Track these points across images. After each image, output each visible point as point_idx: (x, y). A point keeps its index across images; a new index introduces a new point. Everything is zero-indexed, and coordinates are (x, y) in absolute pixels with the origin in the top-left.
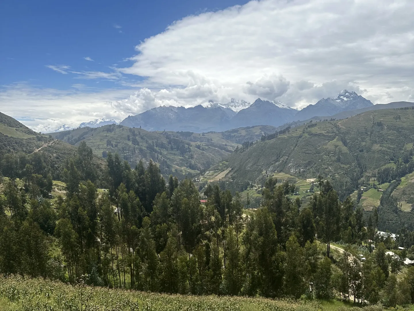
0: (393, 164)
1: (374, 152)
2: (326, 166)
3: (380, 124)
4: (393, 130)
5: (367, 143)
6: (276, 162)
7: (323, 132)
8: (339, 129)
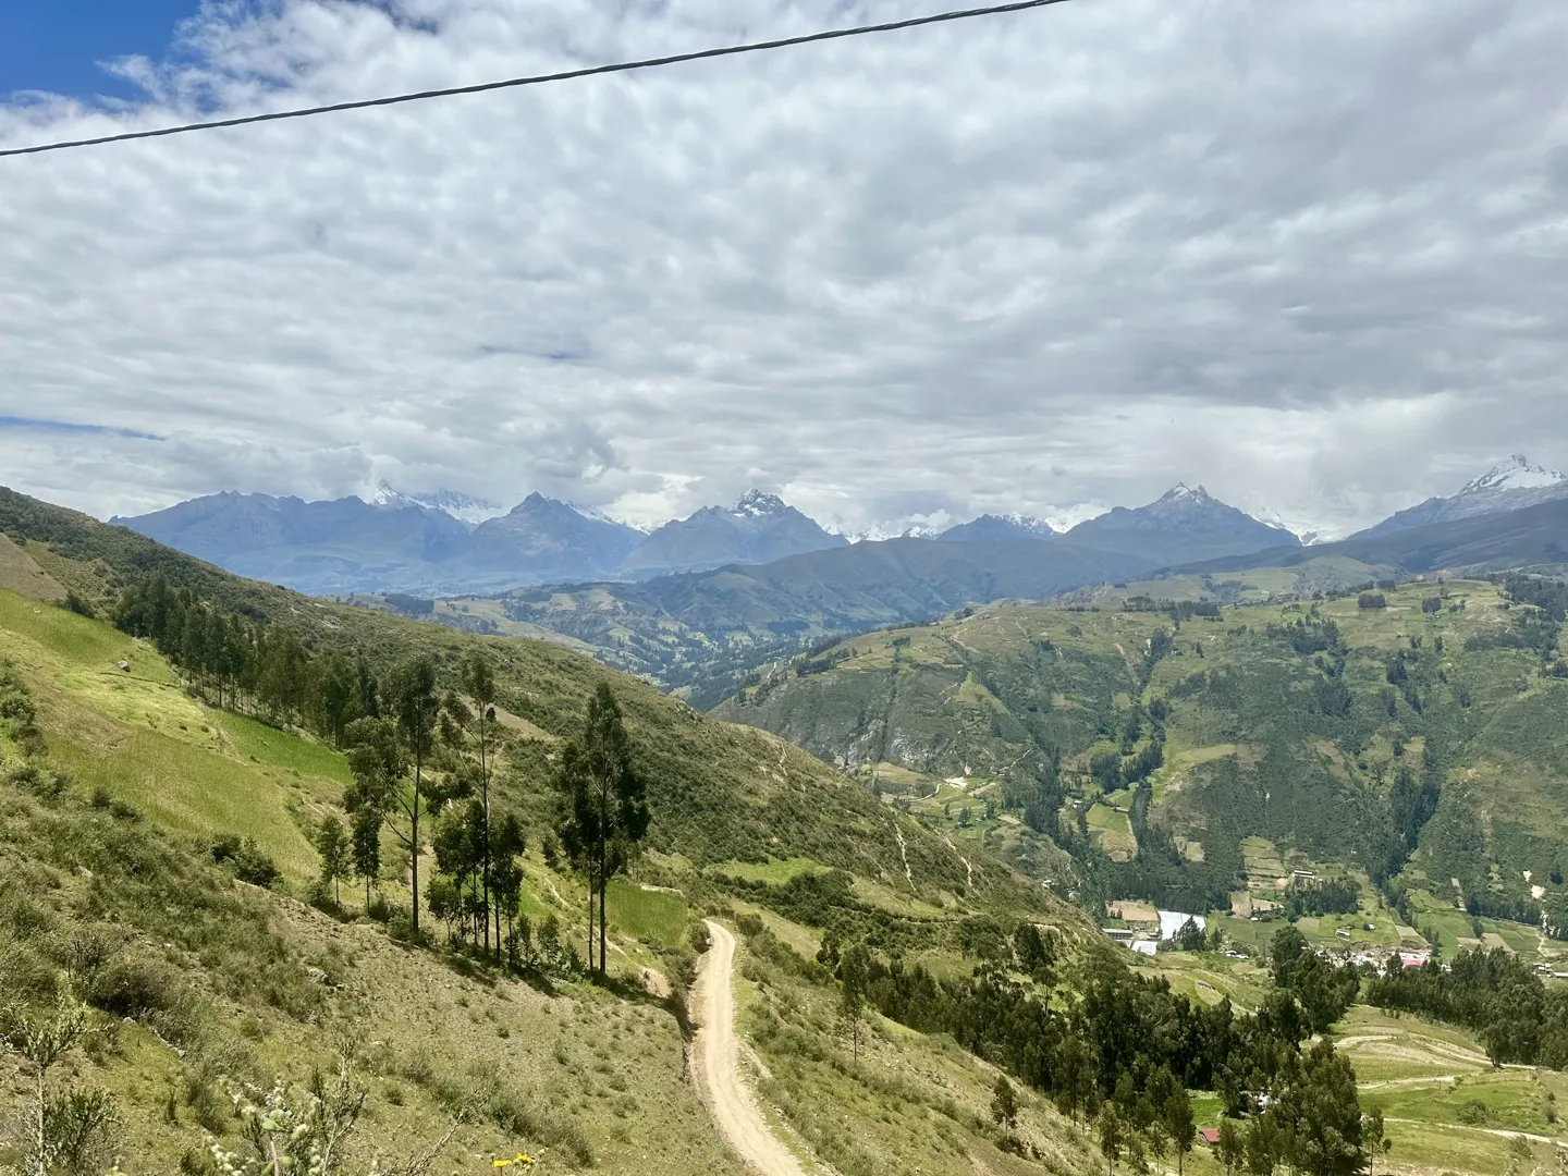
0: (1108, 742)
1: (1060, 713)
2: (976, 748)
3: (1047, 646)
4: (1079, 660)
5: (1039, 691)
6: (860, 733)
7: (940, 661)
8: (966, 654)
